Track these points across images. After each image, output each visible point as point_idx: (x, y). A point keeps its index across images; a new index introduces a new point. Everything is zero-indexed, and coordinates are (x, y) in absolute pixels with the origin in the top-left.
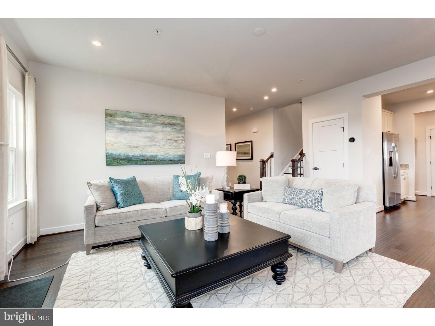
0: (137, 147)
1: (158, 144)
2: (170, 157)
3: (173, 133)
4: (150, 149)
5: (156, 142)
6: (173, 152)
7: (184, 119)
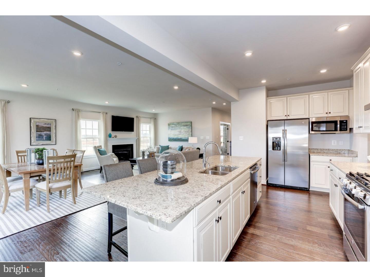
0: (176, 135)
1: (182, 134)
3: (187, 129)
4: (179, 136)
7: (191, 122)
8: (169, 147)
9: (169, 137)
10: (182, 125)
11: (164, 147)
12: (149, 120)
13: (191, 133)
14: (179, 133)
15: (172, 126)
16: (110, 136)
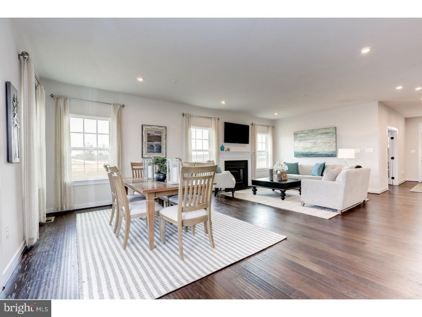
0: (307, 148)
1: (318, 145)
2: (325, 153)
3: (327, 138)
4: (313, 149)
5: (317, 144)
6: (327, 150)
7: (336, 128)
8: (299, 164)
9: (296, 151)
10: (319, 133)
11: (291, 164)
12: (266, 128)
13: (335, 144)
14: (313, 145)
15: (300, 135)
16: (222, 149)
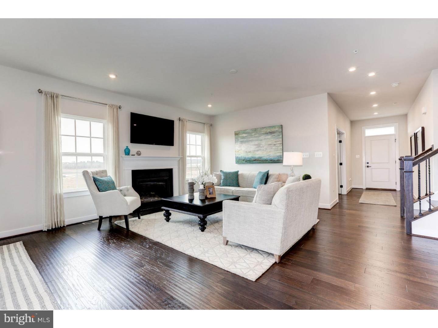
0: (250, 152)
1: (262, 149)
2: (271, 157)
3: (272, 139)
4: (257, 153)
5: (261, 147)
6: (272, 154)
7: (282, 125)
8: (239, 173)
9: (237, 156)
10: (263, 132)
11: (230, 173)
13: (281, 147)
14: (257, 148)
15: (242, 135)
16: (127, 152)
